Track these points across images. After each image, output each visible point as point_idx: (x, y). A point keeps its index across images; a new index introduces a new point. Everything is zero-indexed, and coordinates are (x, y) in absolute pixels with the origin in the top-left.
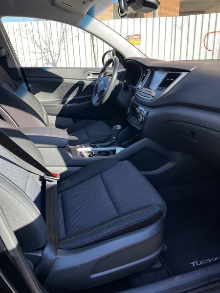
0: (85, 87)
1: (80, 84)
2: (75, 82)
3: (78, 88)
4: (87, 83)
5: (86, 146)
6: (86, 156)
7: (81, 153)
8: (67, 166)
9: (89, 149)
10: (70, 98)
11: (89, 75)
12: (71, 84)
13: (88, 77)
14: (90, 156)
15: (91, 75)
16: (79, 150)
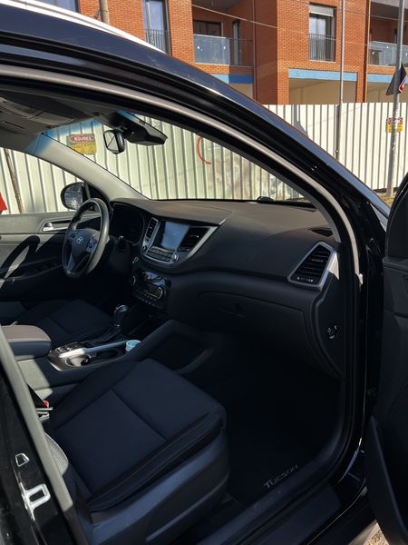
0: (40, 245)
1: (32, 241)
2: (23, 238)
3: (28, 248)
4: (44, 238)
5: (74, 348)
6: (77, 363)
7: (69, 360)
8: (51, 387)
9: (80, 351)
10: (14, 267)
11: (46, 225)
12: (16, 243)
13: (46, 229)
14: (83, 363)
15: (51, 225)
16: (64, 356)
